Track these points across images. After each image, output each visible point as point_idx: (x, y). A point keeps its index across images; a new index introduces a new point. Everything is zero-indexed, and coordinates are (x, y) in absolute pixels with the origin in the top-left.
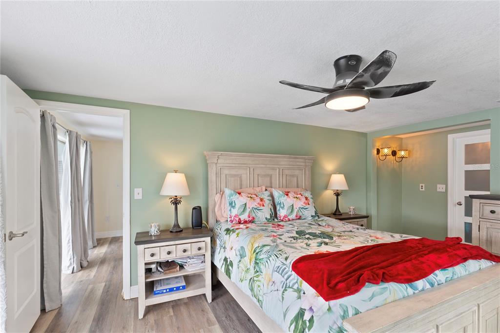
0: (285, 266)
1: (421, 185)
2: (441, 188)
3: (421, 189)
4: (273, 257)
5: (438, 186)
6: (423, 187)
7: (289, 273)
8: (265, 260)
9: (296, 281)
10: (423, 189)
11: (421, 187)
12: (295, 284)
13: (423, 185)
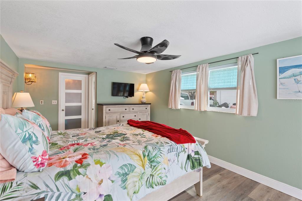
0: (172, 146)
1: (41, 101)
2: (54, 102)
3: (41, 104)
4: (161, 148)
5: (53, 101)
6: (43, 102)
7: (176, 147)
8: (159, 153)
9: (181, 147)
10: (43, 104)
11: (41, 102)
12: (182, 149)
13: (43, 101)
